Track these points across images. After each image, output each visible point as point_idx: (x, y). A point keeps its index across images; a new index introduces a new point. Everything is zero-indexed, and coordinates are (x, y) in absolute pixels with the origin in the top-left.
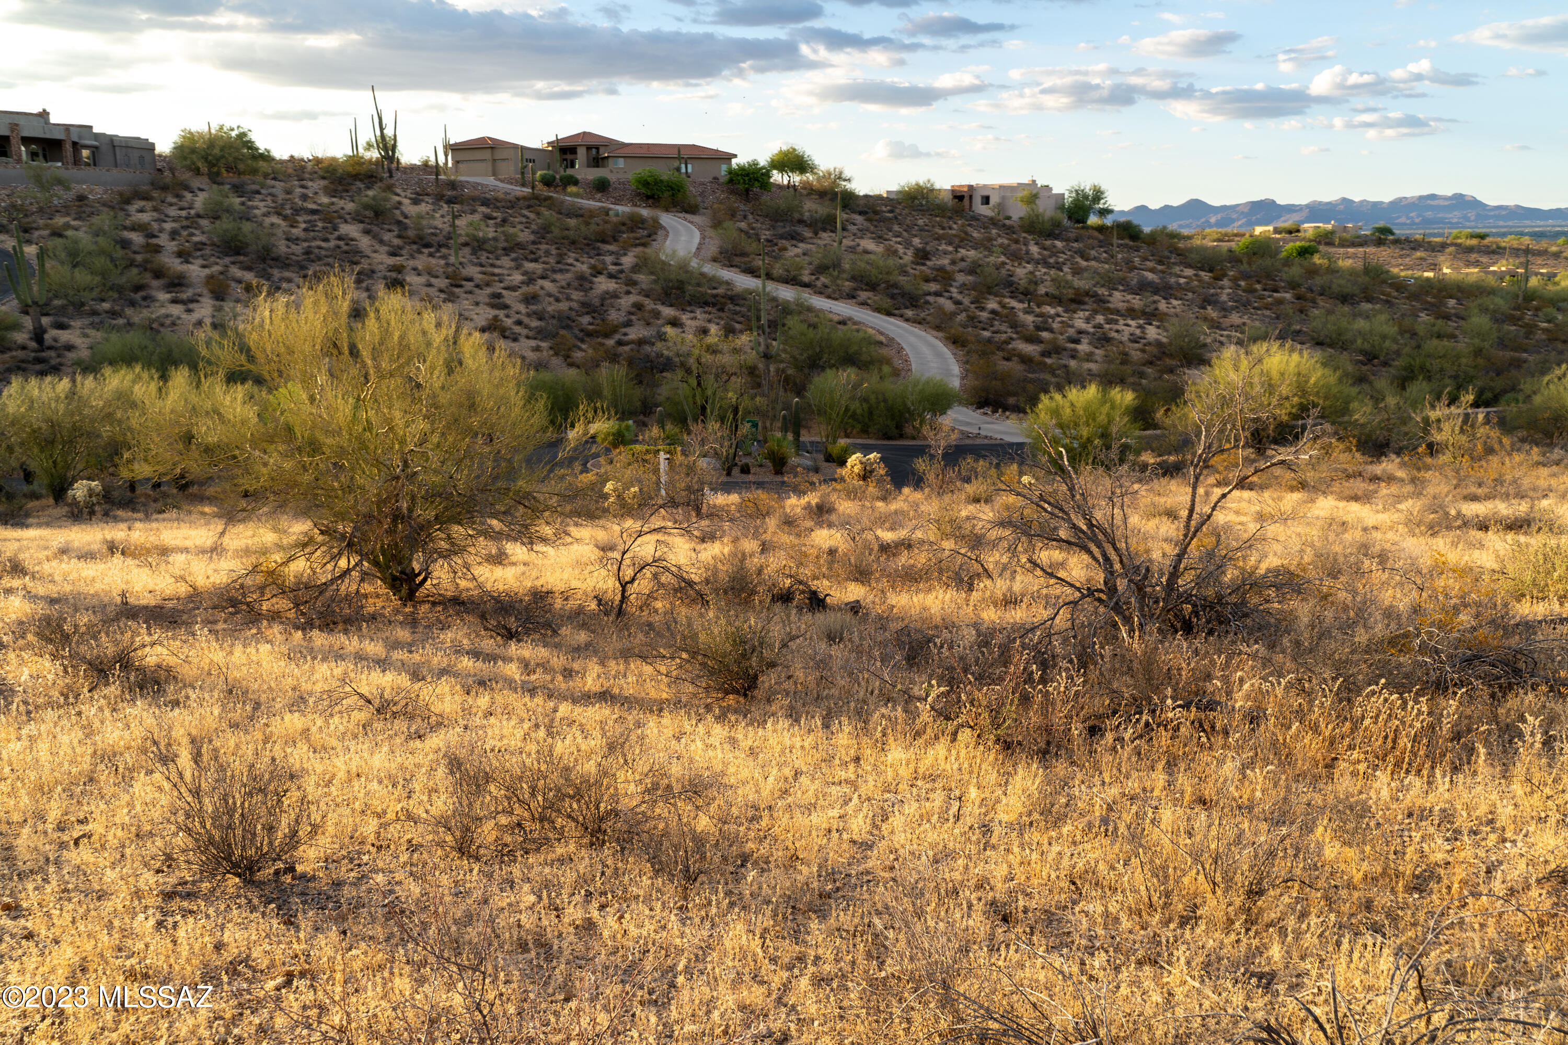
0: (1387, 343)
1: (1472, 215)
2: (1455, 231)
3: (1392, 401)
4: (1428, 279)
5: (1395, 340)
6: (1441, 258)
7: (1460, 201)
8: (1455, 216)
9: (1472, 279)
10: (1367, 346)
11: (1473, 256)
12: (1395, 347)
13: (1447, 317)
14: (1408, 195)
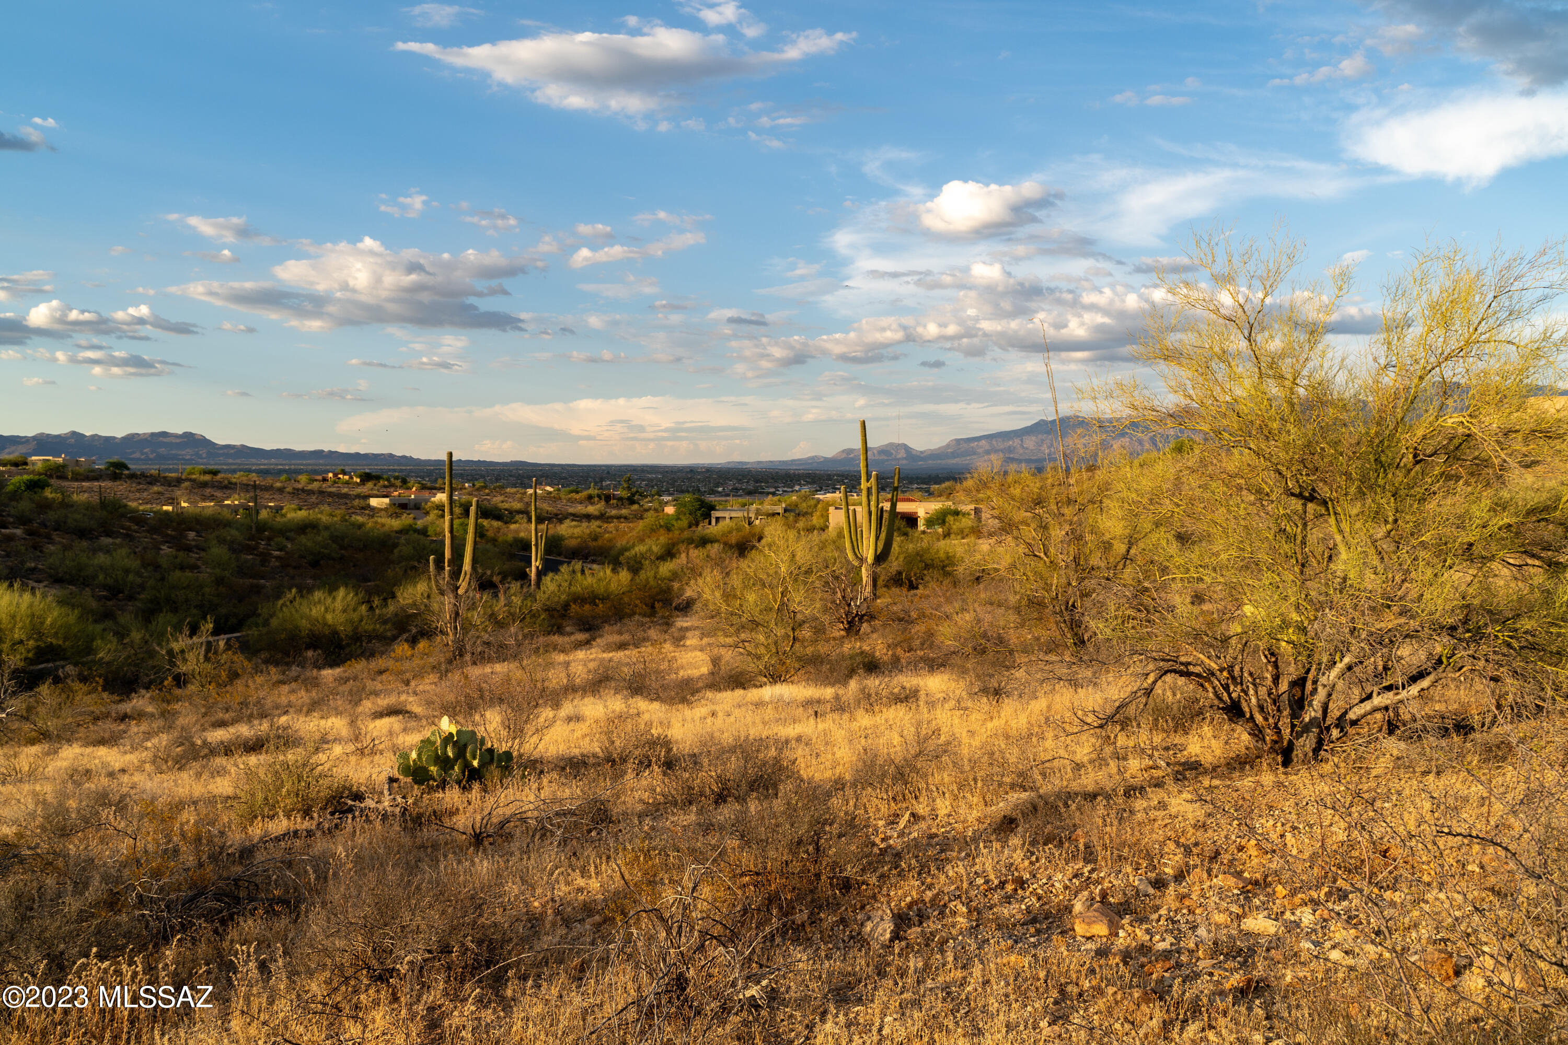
0: (131, 577)
1: (203, 452)
2: (189, 468)
3: (136, 636)
4: (167, 512)
5: (138, 574)
6: (178, 493)
7: (190, 439)
8: (187, 453)
9: (209, 512)
10: (110, 581)
11: (208, 491)
12: (139, 580)
13: (188, 549)
14: (141, 431)
